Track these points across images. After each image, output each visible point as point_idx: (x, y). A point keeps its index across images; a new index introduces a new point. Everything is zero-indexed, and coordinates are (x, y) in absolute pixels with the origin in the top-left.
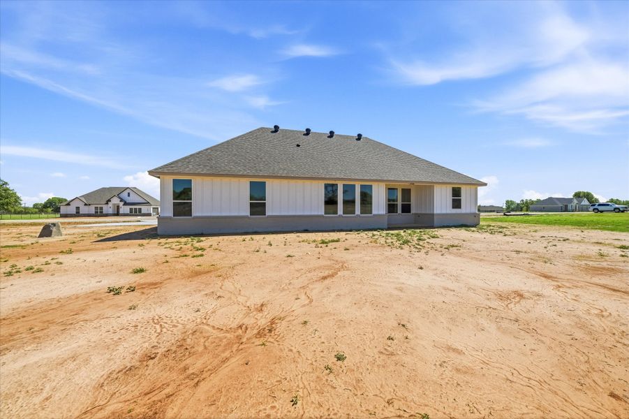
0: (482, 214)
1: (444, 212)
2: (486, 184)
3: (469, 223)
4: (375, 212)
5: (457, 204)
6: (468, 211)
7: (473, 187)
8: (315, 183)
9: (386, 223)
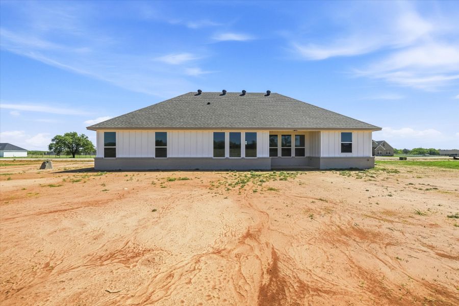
0: (376, 157)
1: (332, 155)
2: (380, 129)
3: (361, 167)
4: (259, 155)
5: (347, 148)
6: (361, 155)
7: (366, 132)
8: (206, 132)
9: (270, 165)
